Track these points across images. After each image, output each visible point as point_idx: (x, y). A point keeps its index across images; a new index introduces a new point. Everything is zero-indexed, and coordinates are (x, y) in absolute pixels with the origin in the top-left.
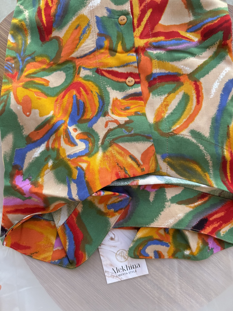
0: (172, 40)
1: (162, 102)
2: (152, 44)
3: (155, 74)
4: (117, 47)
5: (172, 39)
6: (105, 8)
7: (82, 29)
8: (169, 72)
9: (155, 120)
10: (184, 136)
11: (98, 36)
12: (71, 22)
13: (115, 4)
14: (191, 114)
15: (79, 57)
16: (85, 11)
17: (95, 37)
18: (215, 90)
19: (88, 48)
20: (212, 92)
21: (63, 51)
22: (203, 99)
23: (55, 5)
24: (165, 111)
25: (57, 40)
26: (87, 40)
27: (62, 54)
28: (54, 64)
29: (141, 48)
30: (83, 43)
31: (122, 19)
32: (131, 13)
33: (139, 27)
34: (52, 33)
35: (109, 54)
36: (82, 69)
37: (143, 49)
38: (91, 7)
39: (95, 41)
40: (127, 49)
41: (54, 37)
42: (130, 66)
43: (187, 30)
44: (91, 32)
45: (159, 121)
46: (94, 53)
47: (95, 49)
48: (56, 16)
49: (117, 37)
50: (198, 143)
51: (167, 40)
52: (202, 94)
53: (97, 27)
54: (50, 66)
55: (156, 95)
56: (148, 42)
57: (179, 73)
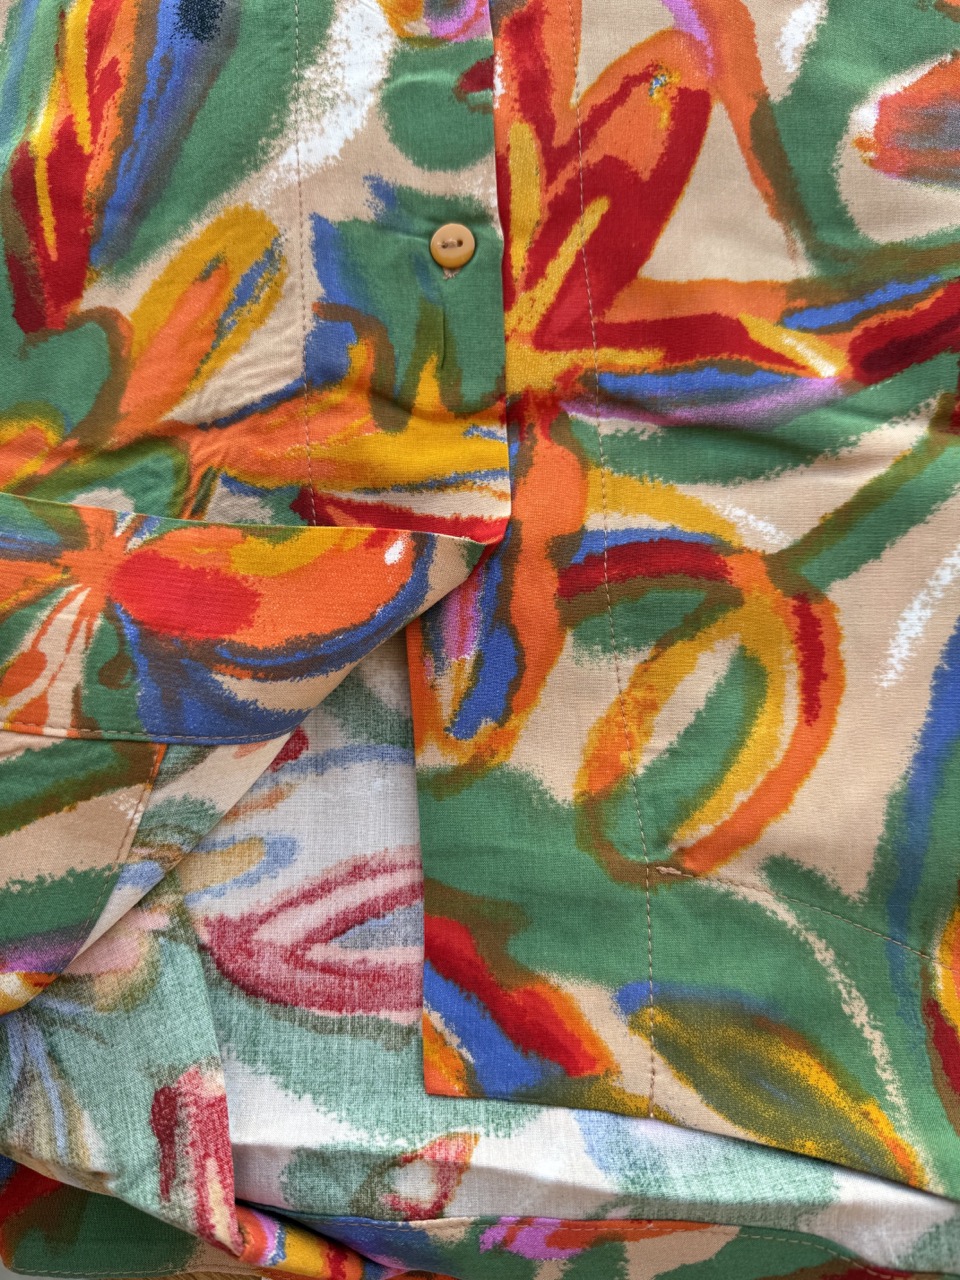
0: (700, 367)
1: (625, 685)
2: (596, 382)
3: (598, 535)
4: (415, 385)
5: (701, 360)
6: (366, 178)
7: (236, 281)
8: (674, 528)
9: (585, 788)
10: (732, 890)
11: (317, 315)
12: (178, 243)
13: (419, 163)
14: (773, 767)
15: (209, 421)
16: (258, 192)
17: (299, 323)
18: (907, 646)
19: (257, 375)
20: (892, 656)
21: (129, 384)
22: (839, 689)
23: (106, 149)
24: (638, 740)
25: (105, 329)
26: (255, 337)
27: (129, 402)
28: (81, 450)
29: (535, 397)
30: (236, 349)
31: (451, 240)
32: (497, 216)
33: (537, 283)
34: (85, 294)
35: (370, 416)
36: (219, 489)
37: (549, 402)
38: (289, 171)
39: (302, 343)
40: (466, 399)
41: (90, 312)
42: (475, 487)
43: (781, 318)
44: (283, 293)
45: (606, 795)
46: (290, 406)
47: (296, 381)
48: (107, 209)
49: (418, 332)
50: (807, 929)
51: (677, 367)
52: (840, 664)
53: (315, 272)
54: (60, 461)
55: (596, 647)
56: (577, 368)
57: (722, 542)
